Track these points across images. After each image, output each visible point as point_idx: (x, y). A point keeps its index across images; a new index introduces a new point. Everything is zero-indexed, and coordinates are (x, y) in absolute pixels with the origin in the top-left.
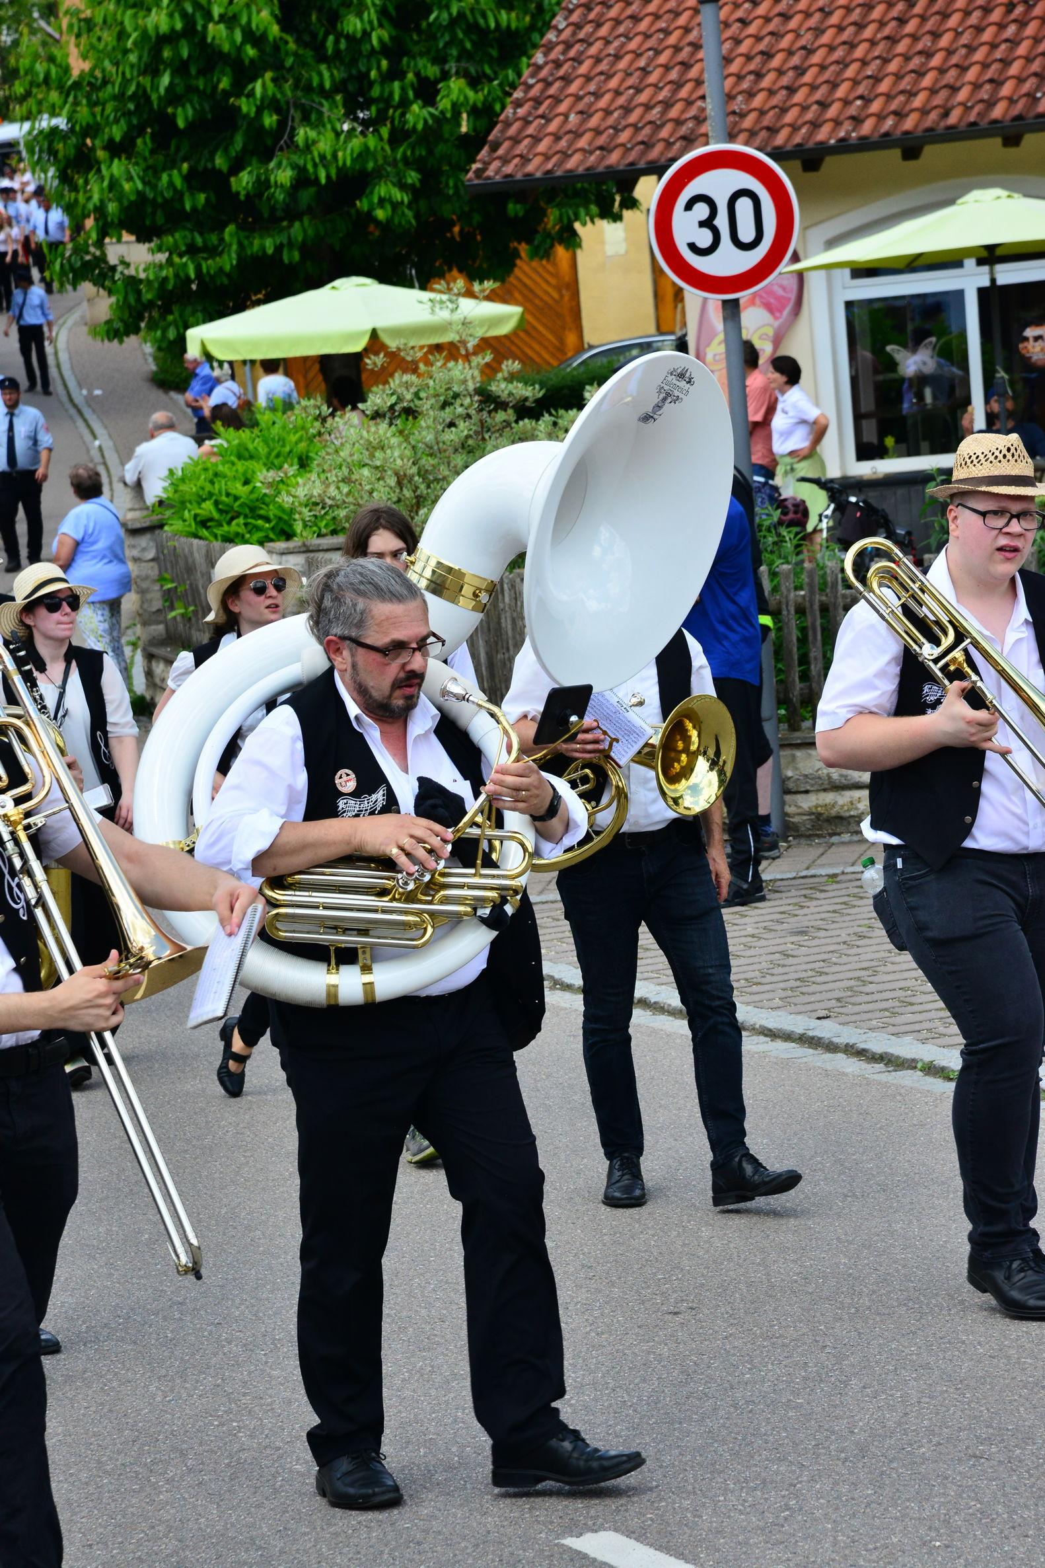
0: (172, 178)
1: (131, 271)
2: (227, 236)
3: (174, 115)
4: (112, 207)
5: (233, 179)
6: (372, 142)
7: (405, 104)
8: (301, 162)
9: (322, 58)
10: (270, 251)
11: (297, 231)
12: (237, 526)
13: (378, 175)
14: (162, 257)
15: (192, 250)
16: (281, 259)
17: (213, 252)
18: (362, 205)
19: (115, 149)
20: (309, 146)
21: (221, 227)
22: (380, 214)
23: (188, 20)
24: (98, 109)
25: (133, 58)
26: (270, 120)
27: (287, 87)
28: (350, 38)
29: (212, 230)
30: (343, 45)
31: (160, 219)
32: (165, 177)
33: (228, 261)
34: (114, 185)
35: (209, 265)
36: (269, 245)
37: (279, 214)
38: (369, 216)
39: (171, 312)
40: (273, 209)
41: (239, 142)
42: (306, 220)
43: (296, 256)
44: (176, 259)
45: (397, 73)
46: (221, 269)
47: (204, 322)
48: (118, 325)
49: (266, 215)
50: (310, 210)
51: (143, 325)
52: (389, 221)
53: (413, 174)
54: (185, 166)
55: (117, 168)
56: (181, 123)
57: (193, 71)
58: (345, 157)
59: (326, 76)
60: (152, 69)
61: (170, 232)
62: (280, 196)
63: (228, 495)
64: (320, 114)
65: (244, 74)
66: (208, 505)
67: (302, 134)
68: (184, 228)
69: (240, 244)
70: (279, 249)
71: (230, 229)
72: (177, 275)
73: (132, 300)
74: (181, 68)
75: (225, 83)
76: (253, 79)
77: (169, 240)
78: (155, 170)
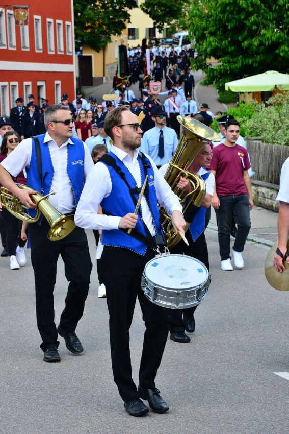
0: (225, 43)
1: (212, 67)
2: (239, 58)
3: (228, 26)
4: (209, 49)
5: (242, 43)
6: (282, 34)
8: (261, 39)
9: (271, 10)
10: (250, 63)
11: (258, 58)
13: (283, 43)
14: (221, 64)
15: (229, 62)
16: (253, 65)
17: (235, 63)
18: (277, 51)
19: (212, 34)
20: (264, 35)
21: (237, 56)
22: (282, 54)
24: (208, 23)
25: (219, 9)
26: (254, 27)
27: (260, 19)
28: (280, 6)
29: (235, 57)
30: (277, 8)
31: (221, 54)
32: (224, 42)
33: (238, 65)
34: (210, 43)
35: (233, 67)
36: (250, 61)
37: (254, 53)
38: (279, 55)
39: (221, 79)
40: (252, 52)
41: (245, 33)
42: (261, 55)
43: (257, 65)
44: (225, 64)
46: (236, 68)
47: (230, 81)
48: (208, 82)
49: (250, 53)
50: (263, 53)
51: (214, 82)
52: (284, 56)
54: (230, 39)
55: (211, 39)
56: (229, 27)
57: (235, 13)
58: (274, 38)
59: (271, 16)
60: (223, 11)
61: (224, 57)
62: (254, 48)
64: (269, 26)
65: (248, 15)
67: (263, 31)
68: (228, 56)
69: (242, 61)
70: (253, 63)
71: (240, 56)
72: (224, 69)
73: (211, 75)
74: (231, 12)
75: (243, 17)
76: (251, 16)
77: (223, 59)
78: (221, 40)
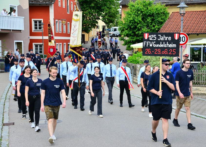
0: (131, 32)
1: (126, 40)
4: (125, 34)
5: (136, 33)
6: (148, 30)
7: (152, 27)
9: (145, 23)
12: (134, 62)
14: (129, 39)
15: (132, 38)
17: (133, 39)
19: (126, 29)
20: (143, 30)
21: (134, 36)
23: (134, 19)
24: (125, 26)
25: (129, 22)
26: (140, 28)
27: (142, 25)
28: (148, 21)
30: (147, 22)
31: (129, 35)
33: (135, 39)
34: (126, 32)
35: (133, 40)
36: (138, 38)
37: (140, 36)
39: (129, 43)
41: (137, 29)
43: (141, 39)
45: (151, 25)
47: (132, 44)
48: (125, 44)
49: (138, 36)
51: (127, 44)
55: (126, 31)
56: (132, 28)
59: (145, 24)
60: (130, 23)
61: (130, 37)
62: (140, 34)
64: (144, 27)
65: (138, 24)
66: (132, 60)
67: (142, 29)
71: (135, 37)
73: (126, 42)
74: (133, 23)
75: (136, 24)
78: (129, 31)
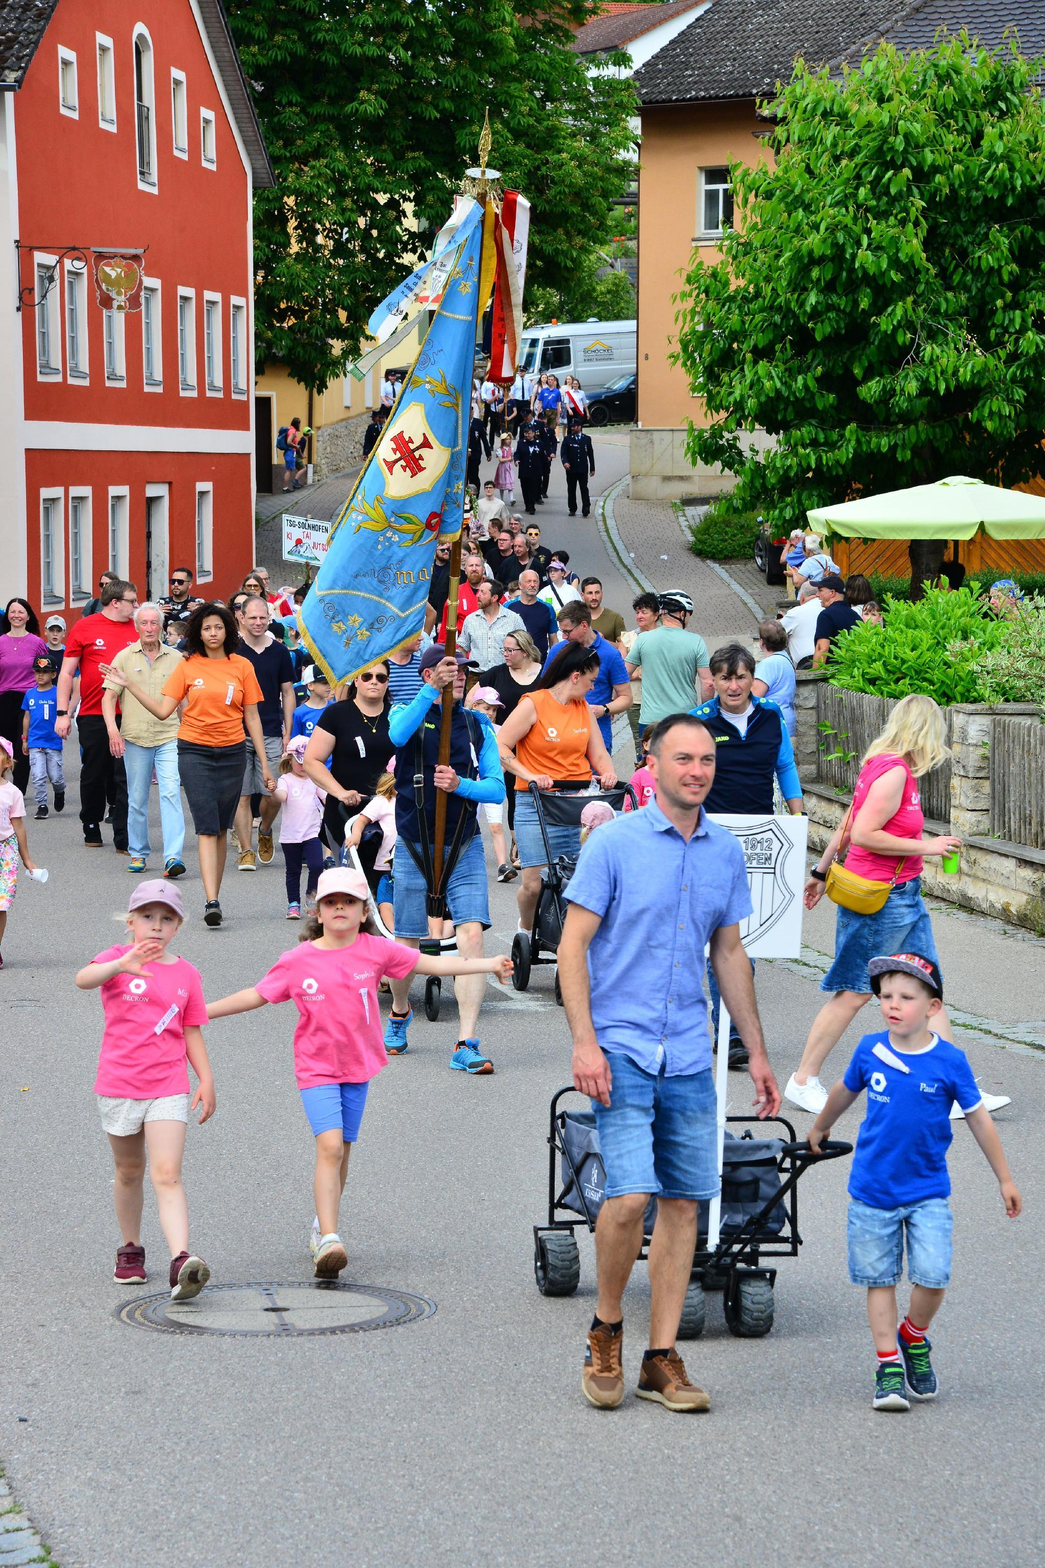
0: (806, 380)
2: (847, 434)
3: (814, 329)
4: (751, 403)
5: (864, 387)
6: (990, 361)
7: (1022, 332)
8: (925, 376)
10: (884, 449)
11: (912, 433)
12: (904, 684)
13: (992, 390)
14: (788, 447)
15: (814, 443)
16: (894, 457)
17: (832, 446)
18: (973, 416)
19: (760, 353)
20: (933, 361)
21: (843, 425)
22: (989, 425)
23: (839, 249)
24: (748, 319)
25: (786, 274)
26: (904, 338)
29: (833, 428)
30: (970, 276)
31: (790, 416)
32: (800, 378)
33: (846, 453)
34: (756, 382)
35: (828, 458)
36: (884, 443)
37: (897, 419)
38: (978, 427)
39: (790, 495)
40: (897, 414)
41: (872, 353)
42: (921, 425)
43: (908, 454)
44: (801, 451)
45: (1014, 305)
46: (838, 462)
49: (882, 418)
50: (925, 416)
52: (996, 432)
53: (1021, 391)
54: (820, 370)
55: (760, 368)
56: (818, 337)
57: (840, 290)
58: (965, 374)
60: (799, 286)
61: (798, 426)
63: (896, 658)
64: (946, 335)
65: (886, 297)
66: (878, 665)
67: (929, 350)
68: (810, 424)
69: (858, 441)
70: (893, 448)
71: (853, 426)
72: (799, 465)
73: (757, 482)
74: (829, 287)
75: (864, 304)
76: (895, 301)
77: (794, 433)
78: (791, 373)
